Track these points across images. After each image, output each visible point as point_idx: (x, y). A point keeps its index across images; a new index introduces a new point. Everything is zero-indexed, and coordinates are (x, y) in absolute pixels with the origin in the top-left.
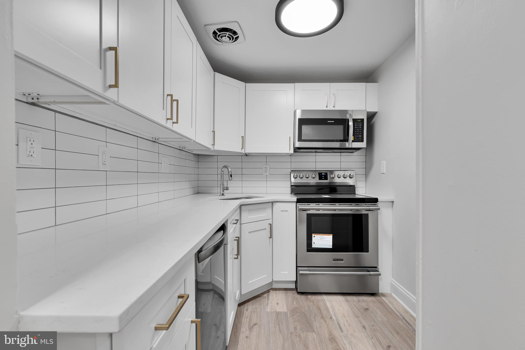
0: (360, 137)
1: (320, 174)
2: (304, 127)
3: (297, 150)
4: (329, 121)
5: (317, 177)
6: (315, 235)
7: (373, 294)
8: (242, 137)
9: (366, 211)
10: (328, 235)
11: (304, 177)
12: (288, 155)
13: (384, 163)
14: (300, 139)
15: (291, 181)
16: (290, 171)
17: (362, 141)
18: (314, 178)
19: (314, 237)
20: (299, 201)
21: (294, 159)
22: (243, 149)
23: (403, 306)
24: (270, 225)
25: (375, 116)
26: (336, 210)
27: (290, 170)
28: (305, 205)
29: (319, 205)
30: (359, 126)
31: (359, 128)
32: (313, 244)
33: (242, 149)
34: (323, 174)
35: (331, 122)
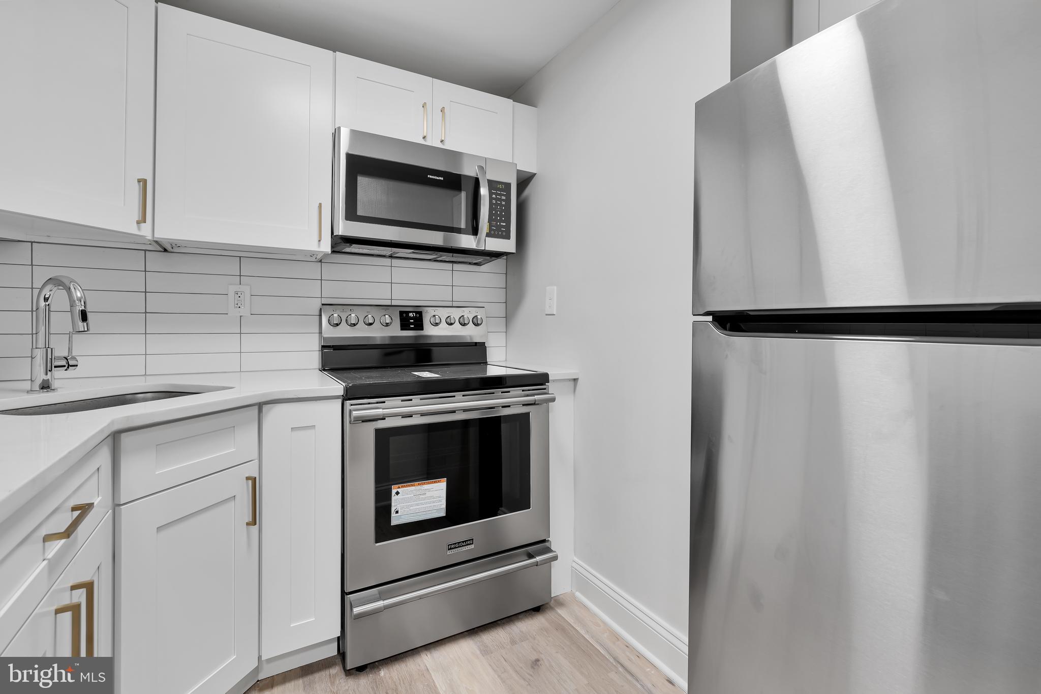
0: (503, 226)
1: (404, 315)
2: (363, 182)
3: (341, 243)
4: (431, 177)
5: (397, 323)
6: (399, 488)
7: (537, 610)
8: (139, 181)
9: (525, 407)
10: (435, 482)
11: (361, 323)
12: (313, 259)
13: (553, 291)
14: (352, 214)
15: (320, 333)
16: (319, 305)
17: (508, 237)
18: (387, 325)
19: (397, 493)
20: (350, 395)
21: (330, 271)
22: (143, 225)
23: (604, 623)
24: (250, 482)
25: (530, 181)
26: (455, 412)
27: (317, 304)
28: (369, 403)
29: (411, 400)
30: (501, 200)
31: (501, 205)
32: (393, 515)
33: (138, 223)
34: (411, 315)
35: (436, 178)
